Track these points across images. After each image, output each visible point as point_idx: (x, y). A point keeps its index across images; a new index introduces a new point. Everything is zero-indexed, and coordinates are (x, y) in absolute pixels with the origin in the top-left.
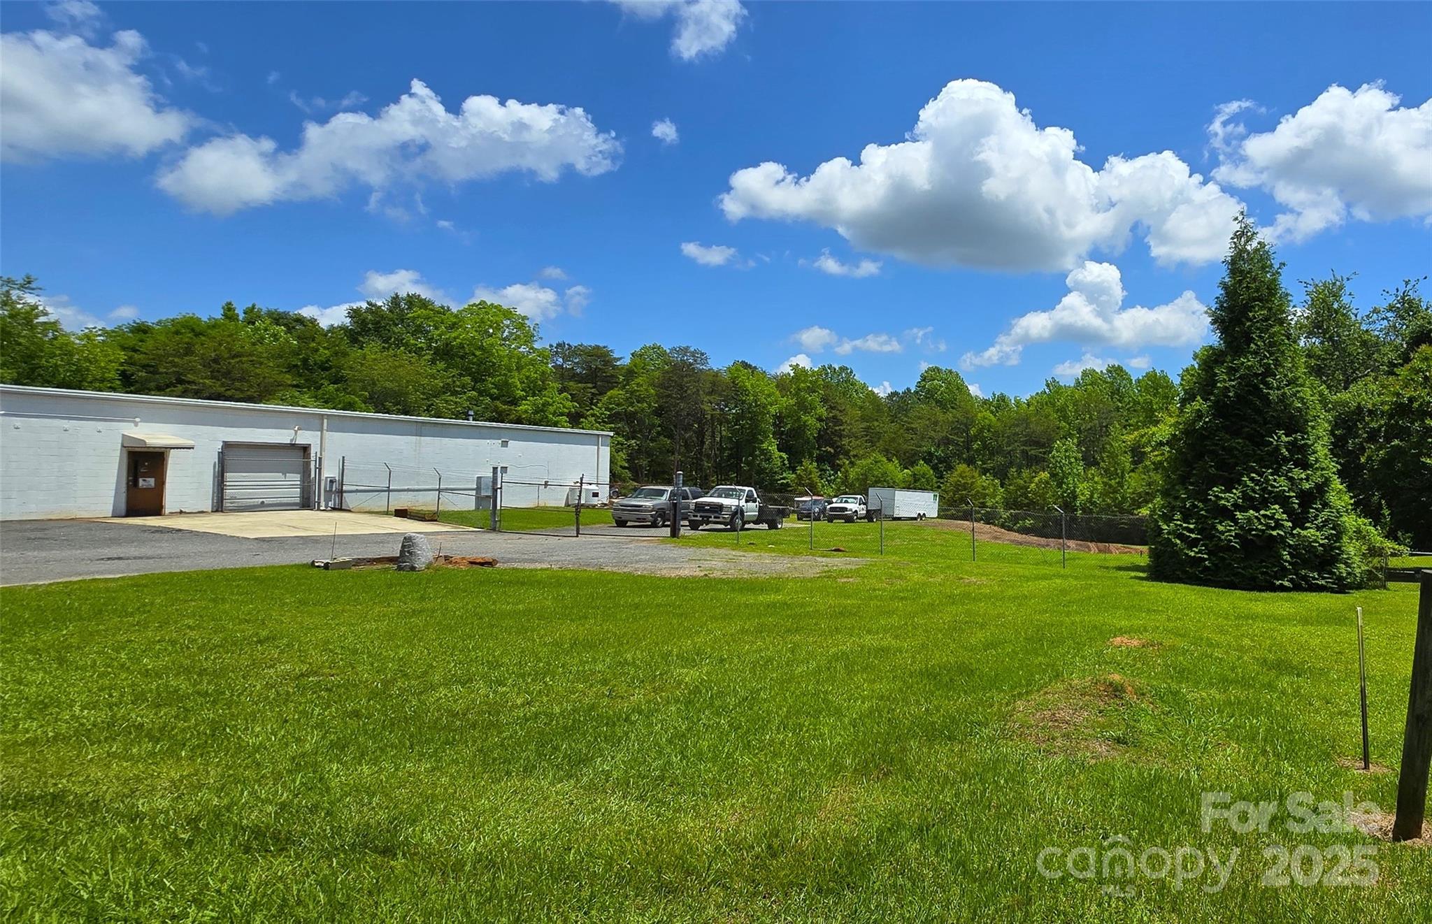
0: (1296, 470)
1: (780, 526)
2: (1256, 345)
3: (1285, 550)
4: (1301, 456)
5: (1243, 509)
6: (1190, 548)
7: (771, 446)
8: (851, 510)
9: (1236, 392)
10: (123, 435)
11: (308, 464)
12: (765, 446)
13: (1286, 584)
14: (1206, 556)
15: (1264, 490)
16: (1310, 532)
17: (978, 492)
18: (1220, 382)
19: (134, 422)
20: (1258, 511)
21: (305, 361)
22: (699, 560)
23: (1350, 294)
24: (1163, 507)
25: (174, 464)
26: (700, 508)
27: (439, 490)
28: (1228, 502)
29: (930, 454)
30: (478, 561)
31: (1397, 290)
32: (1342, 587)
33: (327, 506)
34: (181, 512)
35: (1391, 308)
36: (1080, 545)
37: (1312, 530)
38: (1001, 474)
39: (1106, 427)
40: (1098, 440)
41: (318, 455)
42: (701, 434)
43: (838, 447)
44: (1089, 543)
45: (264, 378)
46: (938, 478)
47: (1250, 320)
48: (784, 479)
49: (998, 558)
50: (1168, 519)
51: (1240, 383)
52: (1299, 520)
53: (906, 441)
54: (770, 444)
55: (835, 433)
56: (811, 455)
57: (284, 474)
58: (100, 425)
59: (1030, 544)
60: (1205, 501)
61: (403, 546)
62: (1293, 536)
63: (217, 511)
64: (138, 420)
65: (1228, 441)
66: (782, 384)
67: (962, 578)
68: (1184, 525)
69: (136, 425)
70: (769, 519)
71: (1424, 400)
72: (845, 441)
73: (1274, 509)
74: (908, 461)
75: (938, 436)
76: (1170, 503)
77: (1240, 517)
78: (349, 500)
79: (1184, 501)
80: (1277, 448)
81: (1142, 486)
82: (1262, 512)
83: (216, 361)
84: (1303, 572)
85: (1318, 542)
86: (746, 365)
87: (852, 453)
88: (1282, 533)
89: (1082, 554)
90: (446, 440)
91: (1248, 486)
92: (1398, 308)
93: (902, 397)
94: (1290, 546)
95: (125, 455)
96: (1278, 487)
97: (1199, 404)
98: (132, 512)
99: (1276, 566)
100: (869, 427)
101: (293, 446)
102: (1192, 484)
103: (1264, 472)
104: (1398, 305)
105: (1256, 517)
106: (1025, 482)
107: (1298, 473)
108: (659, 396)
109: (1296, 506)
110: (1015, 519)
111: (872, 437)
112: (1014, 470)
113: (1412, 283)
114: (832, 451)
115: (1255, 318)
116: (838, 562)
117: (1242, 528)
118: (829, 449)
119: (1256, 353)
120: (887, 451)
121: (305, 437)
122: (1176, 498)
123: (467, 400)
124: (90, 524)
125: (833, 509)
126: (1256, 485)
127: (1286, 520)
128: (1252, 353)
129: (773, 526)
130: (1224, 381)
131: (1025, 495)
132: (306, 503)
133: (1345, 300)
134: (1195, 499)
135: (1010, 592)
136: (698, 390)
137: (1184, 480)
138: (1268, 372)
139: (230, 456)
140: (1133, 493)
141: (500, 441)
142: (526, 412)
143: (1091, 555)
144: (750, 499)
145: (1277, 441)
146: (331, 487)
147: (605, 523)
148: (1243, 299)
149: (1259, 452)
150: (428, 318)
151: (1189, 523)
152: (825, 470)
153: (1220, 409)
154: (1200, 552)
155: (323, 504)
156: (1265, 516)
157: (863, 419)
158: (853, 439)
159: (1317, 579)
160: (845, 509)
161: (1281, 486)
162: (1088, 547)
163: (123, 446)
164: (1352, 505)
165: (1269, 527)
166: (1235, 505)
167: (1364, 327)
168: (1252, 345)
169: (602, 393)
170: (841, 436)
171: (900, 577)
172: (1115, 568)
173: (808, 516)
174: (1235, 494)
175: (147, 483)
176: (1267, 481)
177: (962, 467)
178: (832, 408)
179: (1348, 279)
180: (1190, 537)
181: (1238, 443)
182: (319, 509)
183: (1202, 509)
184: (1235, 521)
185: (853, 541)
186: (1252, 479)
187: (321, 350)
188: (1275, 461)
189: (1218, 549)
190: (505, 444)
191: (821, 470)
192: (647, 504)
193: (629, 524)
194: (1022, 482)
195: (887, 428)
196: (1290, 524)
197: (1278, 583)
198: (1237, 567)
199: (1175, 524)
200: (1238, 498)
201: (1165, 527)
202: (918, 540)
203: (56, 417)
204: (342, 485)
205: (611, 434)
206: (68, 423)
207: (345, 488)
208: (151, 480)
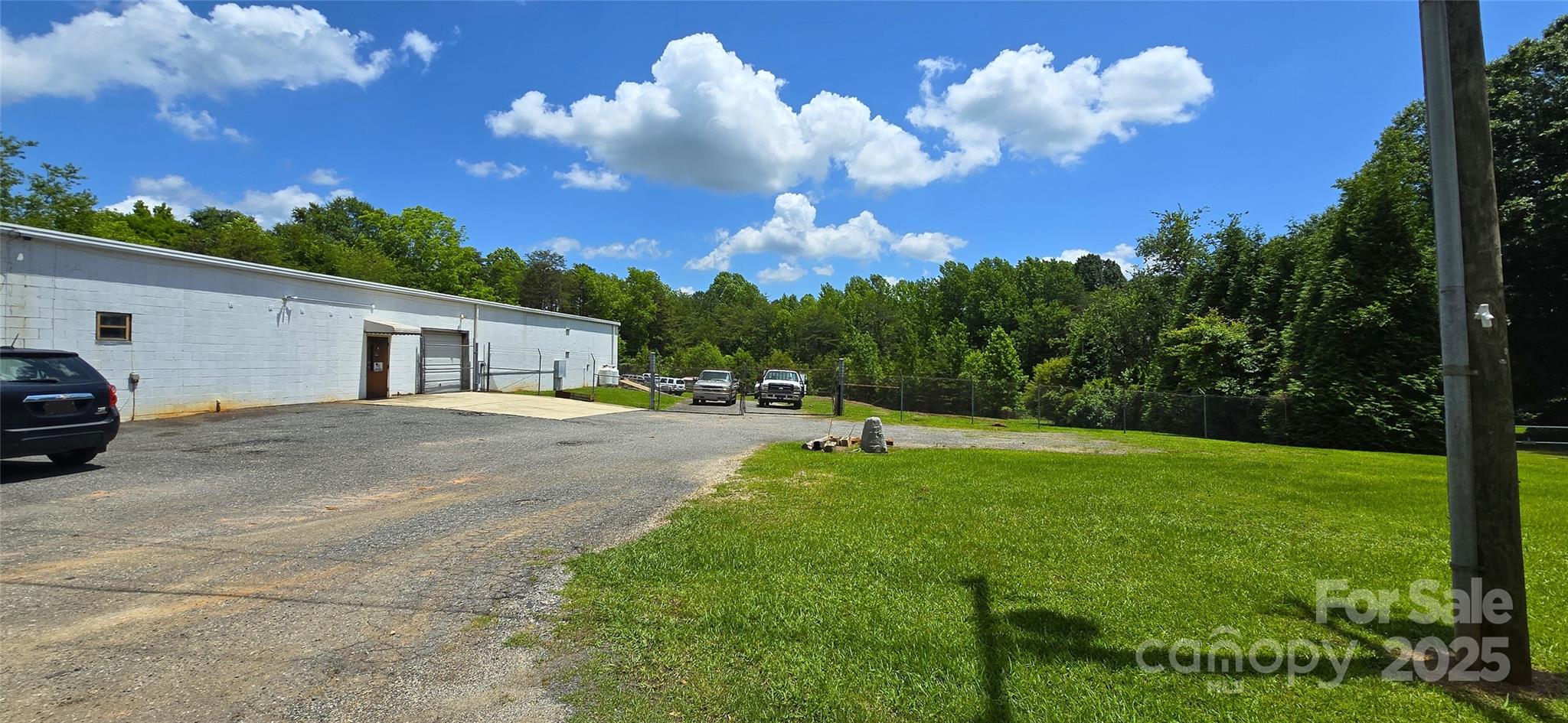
10: (365, 321)
11: (467, 349)
19: (372, 307)
25: (396, 343)
27: (539, 372)
33: (479, 387)
34: (398, 393)
41: (475, 341)
57: (452, 358)
58: (351, 311)
63: (418, 393)
64: (374, 305)
69: (373, 311)
78: (498, 382)
90: (538, 328)
95: (366, 340)
98: (370, 394)
100: (682, 320)
101: (458, 333)
114: (662, 339)
121: (467, 325)
132: (464, 387)
139: (426, 341)
141: (565, 330)
146: (481, 369)
163: (365, 332)
175: (378, 366)
178: (660, 304)
182: (473, 390)
190: (568, 332)
203: (325, 303)
204: (489, 368)
205: (620, 324)
206: (332, 309)
207: (491, 371)
208: (381, 364)
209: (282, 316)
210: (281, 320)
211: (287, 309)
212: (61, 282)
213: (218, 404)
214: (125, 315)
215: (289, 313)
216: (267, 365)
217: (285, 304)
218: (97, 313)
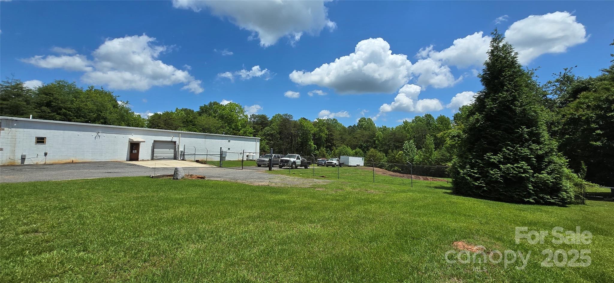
0: (534, 144)
1: (308, 168)
2: (507, 87)
3: (529, 184)
4: (536, 138)
5: (503, 164)
6: (476, 181)
7: (312, 143)
8: (334, 163)
9: (497, 110)
10: (129, 138)
11: (176, 147)
12: (310, 143)
13: (532, 200)
14: (484, 185)
15: (515, 154)
16: (544, 175)
17: (378, 158)
18: (488, 105)
19: (132, 135)
20: (513, 164)
21: (187, 120)
22: (272, 179)
23: (536, 76)
24: (460, 162)
25: (142, 146)
26: (282, 161)
28: (495, 160)
29: (361, 145)
30: (200, 177)
31: (561, 73)
32: (564, 203)
33: (180, 159)
34: (143, 160)
35: (557, 81)
36: (416, 177)
37: (545, 175)
38: (386, 152)
39: (425, 135)
40: (421, 140)
41: (178, 144)
42: (292, 140)
43: (332, 143)
44: (420, 176)
45: (176, 125)
46: (364, 153)
47: (503, 76)
48: (315, 153)
49: (384, 181)
50: (463, 168)
51: (499, 106)
52: (538, 169)
53: (353, 141)
54: (311, 143)
55: (331, 139)
56: (324, 146)
57: (170, 149)
58: (124, 136)
59: (397, 176)
60: (482, 159)
61: (175, 171)
62: (533, 177)
63: (152, 160)
64: (133, 134)
65: (494, 132)
66: (315, 124)
67: (367, 190)
68: (472, 170)
69: (132, 136)
70: (305, 165)
71: (589, 116)
72: (334, 142)
73: (522, 164)
74: (353, 148)
75: (364, 139)
76: (463, 160)
77: (503, 167)
78: (186, 157)
79: (471, 159)
80: (522, 135)
81: (440, 156)
82: (515, 165)
83: (166, 121)
84: (541, 195)
85: (550, 181)
86: (304, 119)
87: (337, 145)
88: (528, 175)
89: (417, 181)
90: (213, 140)
91: (506, 153)
92: (561, 80)
93: (352, 127)
94: (532, 182)
95: (130, 143)
96: (523, 153)
97: (477, 116)
98: (131, 159)
99: (525, 192)
100: (342, 137)
101: (172, 142)
102: (475, 152)
103: (516, 146)
104: (562, 79)
105: (512, 168)
106: (395, 154)
107: (534, 146)
108: (280, 129)
109: (535, 162)
110: (391, 167)
111: (343, 141)
112: (390, 150)
113: (569, 69)
114: (330, 145)
115: (506, 75)
116: (321, 181)
117: (504, 172)
118: (329, 144)
119: (507, 91)
120: (348, 145)
121: (175, 139)
122: (466, 158)
123: (226, 130)
124: (120, 163)
125: (328, 163)
126: (511, 152)
127: (530, 169)
128: (505, 91)
129: (306, 167)
130: (491, 105)
131: (395, 159)
132: (175, 158)
133: (534, 79)
134: (477, 159)
135: (388, 199)
136: (290, 127)
137: (470, 150)
138: (515, 99)
139: (156, 144)
140: (436, 159)
141: (228, 140)
142: (242, 133)
143: (422, 181)
144: (298, 158)
145: (521, 131)
146: (181, 153)
147: (255, 165)
148: (499, 67)
149: (511, 137)
150: (218, 108)
151: (474, 170)
152: (328, 151)
153: (488, 118)
154: (481, 183)
155: (179, 158)
156: (517, 167)
157: (340, 134)
158: (337, 141)
159: (550, 199)
160: (332, 163)
161: (525, 152)
162: (419, 178)
163: (129, 141)
164: (567, 162)
165: (520, 172)
166: (500, 162)
167: (544, 90)
168: (505, 87)
169: (264, 128)
170: (333, 140)
171: (342, 189)
172: (433, 187)
173: (320, 165)
174: (499, 156)
175: (135, 152)
176: (517, 150)
177: (372, 149)
178: (330, 131)
179: (536, 70)
180: (475, 176)
181: (500, 133)
182: (178, 160)
183: (481, 163)
184: (500, 169)
185: (331, 173)
186: (508, 149)
187: (191, 117)
188: (521, 141)
189: (491, 182)
190: (229, 141)
191: (327, 151)
192: (266, 159)
193: (262, 166)
194: (394, 155)
195: (348, 138)
196: (532, 171)
197: (526, 200)
198: (502, 191)
199: (467, 170)
200: (501, 158)
201: (462, 171)
202: (355, 174)
203: (113, 133)
204: (184, 153)
205: (260, 138)
206: (116, 135)
207: (185, 154)
208: (136, 151)
209: (97, 137)
210: (96, 138)
211: (99, 135)
212: (25, 130)
213: (73, 160)
214: (45, 137)
215: (99, 136)
216: (91, 150)
217: (98, 134)
218: (36, 137)
